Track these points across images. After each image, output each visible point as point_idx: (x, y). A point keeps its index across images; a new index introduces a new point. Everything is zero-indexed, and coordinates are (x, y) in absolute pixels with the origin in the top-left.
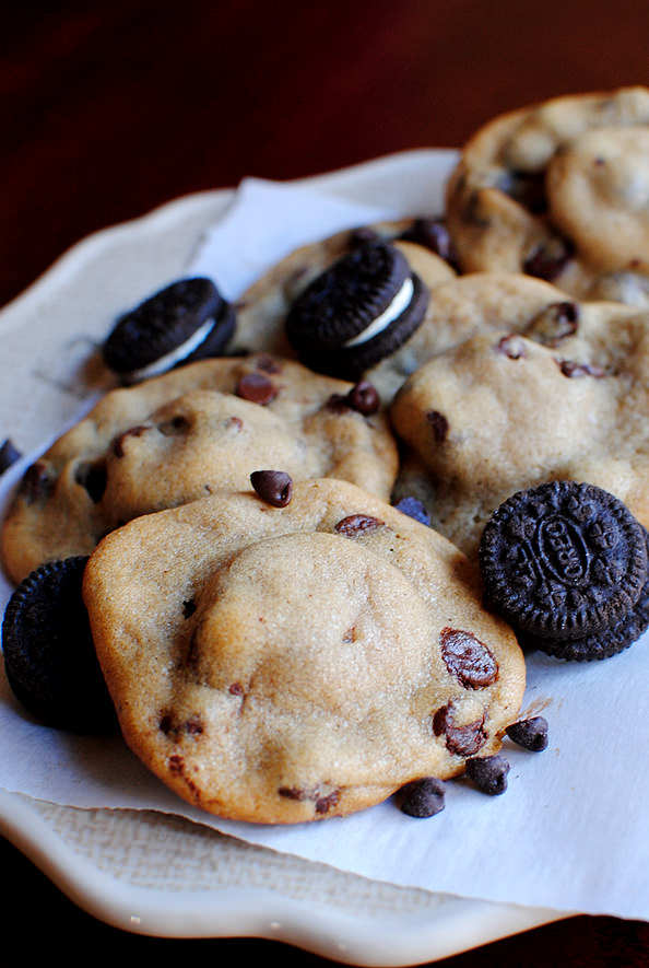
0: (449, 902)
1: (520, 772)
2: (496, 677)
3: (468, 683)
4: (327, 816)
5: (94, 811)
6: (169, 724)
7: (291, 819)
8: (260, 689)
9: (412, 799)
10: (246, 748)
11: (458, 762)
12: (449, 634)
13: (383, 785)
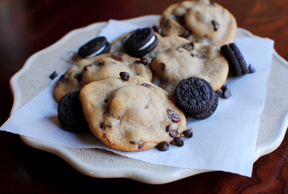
0: (173, 168)
1: (187, 142)
2: (180, 121)
3: (173, 121)
4: (141, 150)
5: (81, 149)
6: (102, 126)
7: (132, 150)
8: (125, 118)
9: (161, 147)
10: (121, 132)
11: (172, 139)
12: (168, 110)
13: (154, 143)
